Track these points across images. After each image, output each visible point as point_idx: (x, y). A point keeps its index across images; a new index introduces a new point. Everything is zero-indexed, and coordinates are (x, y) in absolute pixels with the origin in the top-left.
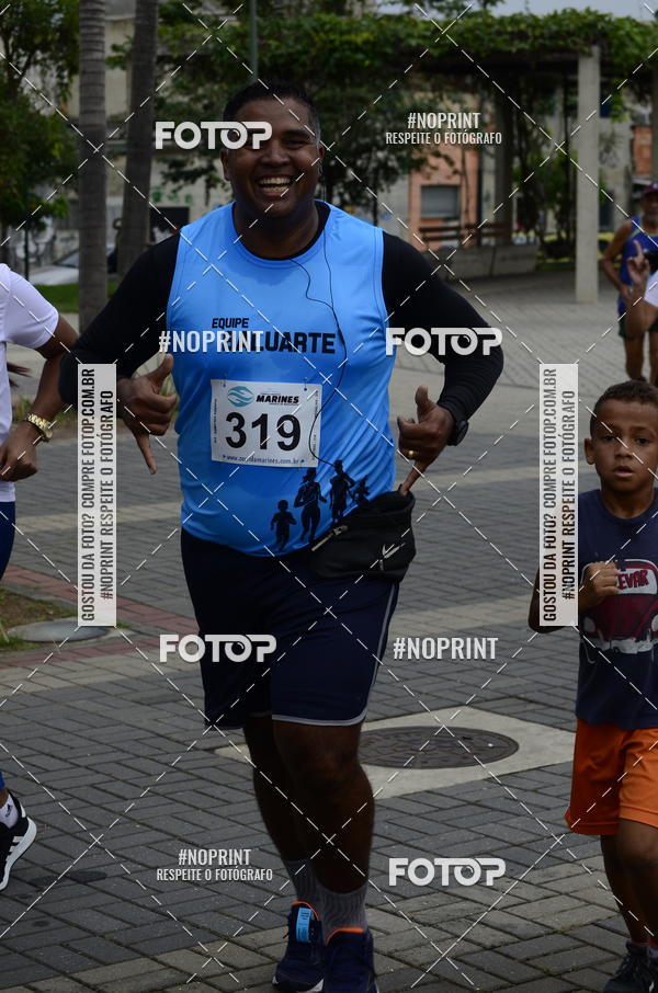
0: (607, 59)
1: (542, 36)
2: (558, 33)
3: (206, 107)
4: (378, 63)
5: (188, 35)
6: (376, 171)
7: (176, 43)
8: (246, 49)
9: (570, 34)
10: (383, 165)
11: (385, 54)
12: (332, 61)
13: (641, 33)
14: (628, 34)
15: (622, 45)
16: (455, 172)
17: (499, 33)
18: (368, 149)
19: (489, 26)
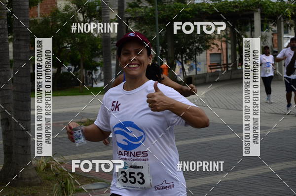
0: (263, 13)
1: (243, 6)
2: (247, 5)
3: (144, 32)
4: (194, 17)
5: (137, 11)
6: (195, 49)
7: (134, 13)
8: (154, 14)
9: (251, 5)
10: (197, 48)
11: (196, 14)
12: (180, 17)
13: (273, 5)
14: (268, 5)
15: (267, 8)
16: (219, 49)
17: (230, 6)
18: (193, 43)
19: (227, 4)
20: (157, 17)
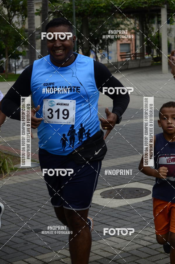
0: (169, 8)
2: (155, 2)
4: (107, 11)
6: (108, 40)
8: (72, 9)
9: (158, 2)
11: (109, 9)
12: (95, 11)
15: (173, 4)
16: (129, 40)
17: (139, 2)
19: (137, 0)
20: (74, 11)
